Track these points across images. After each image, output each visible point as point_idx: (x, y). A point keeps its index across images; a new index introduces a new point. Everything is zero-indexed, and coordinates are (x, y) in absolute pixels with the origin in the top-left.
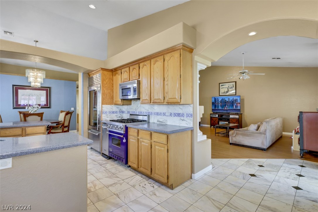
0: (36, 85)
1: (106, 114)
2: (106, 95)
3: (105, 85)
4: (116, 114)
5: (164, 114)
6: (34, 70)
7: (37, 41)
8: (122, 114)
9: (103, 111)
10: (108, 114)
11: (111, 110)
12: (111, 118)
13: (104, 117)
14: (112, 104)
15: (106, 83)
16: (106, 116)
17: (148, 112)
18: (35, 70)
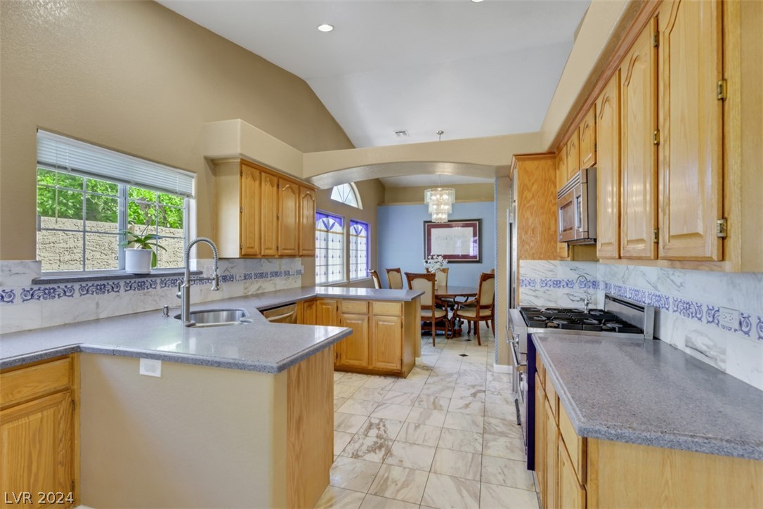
0: (440, 219)
1: (533, 288)
2: (533, 230)
3: (528, 202)
4: (567, 290)
5: (713, 316)
6: (436, 190)
7: (442, 132)
8: (591, 291)
9: (521, 278)
10: (538, 287)
11: (550, 276)
12: (549, 301)
13: (526, 294)
14: (555, 259)
15: (533, 197)
16: (534, 294)
17: (658, 293)
18: (440, 189)
